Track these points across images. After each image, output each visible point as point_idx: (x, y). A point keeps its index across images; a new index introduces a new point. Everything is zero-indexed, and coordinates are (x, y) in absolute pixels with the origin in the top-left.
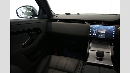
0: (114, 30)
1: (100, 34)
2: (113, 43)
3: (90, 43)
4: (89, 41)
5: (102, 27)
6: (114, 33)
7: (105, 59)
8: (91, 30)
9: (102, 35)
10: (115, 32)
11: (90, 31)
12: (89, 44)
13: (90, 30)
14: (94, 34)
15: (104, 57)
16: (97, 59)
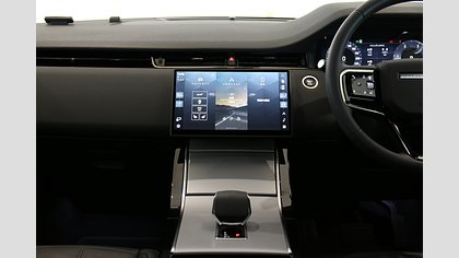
0: (283, 88)
1: (226, 110)
2: (285, 151)
3: (181, 161)
4: (178, 151)
5: (230, 78)
6: (284, 105)
7: (257, 227)
8: (179, 95)
9: (235, 116)
10: (289, 100)
11: (179, 104)
12: (177, 166)
13: (175, 99)
14: (198, 116)
15: (251, 219)
16: (221, 232)
